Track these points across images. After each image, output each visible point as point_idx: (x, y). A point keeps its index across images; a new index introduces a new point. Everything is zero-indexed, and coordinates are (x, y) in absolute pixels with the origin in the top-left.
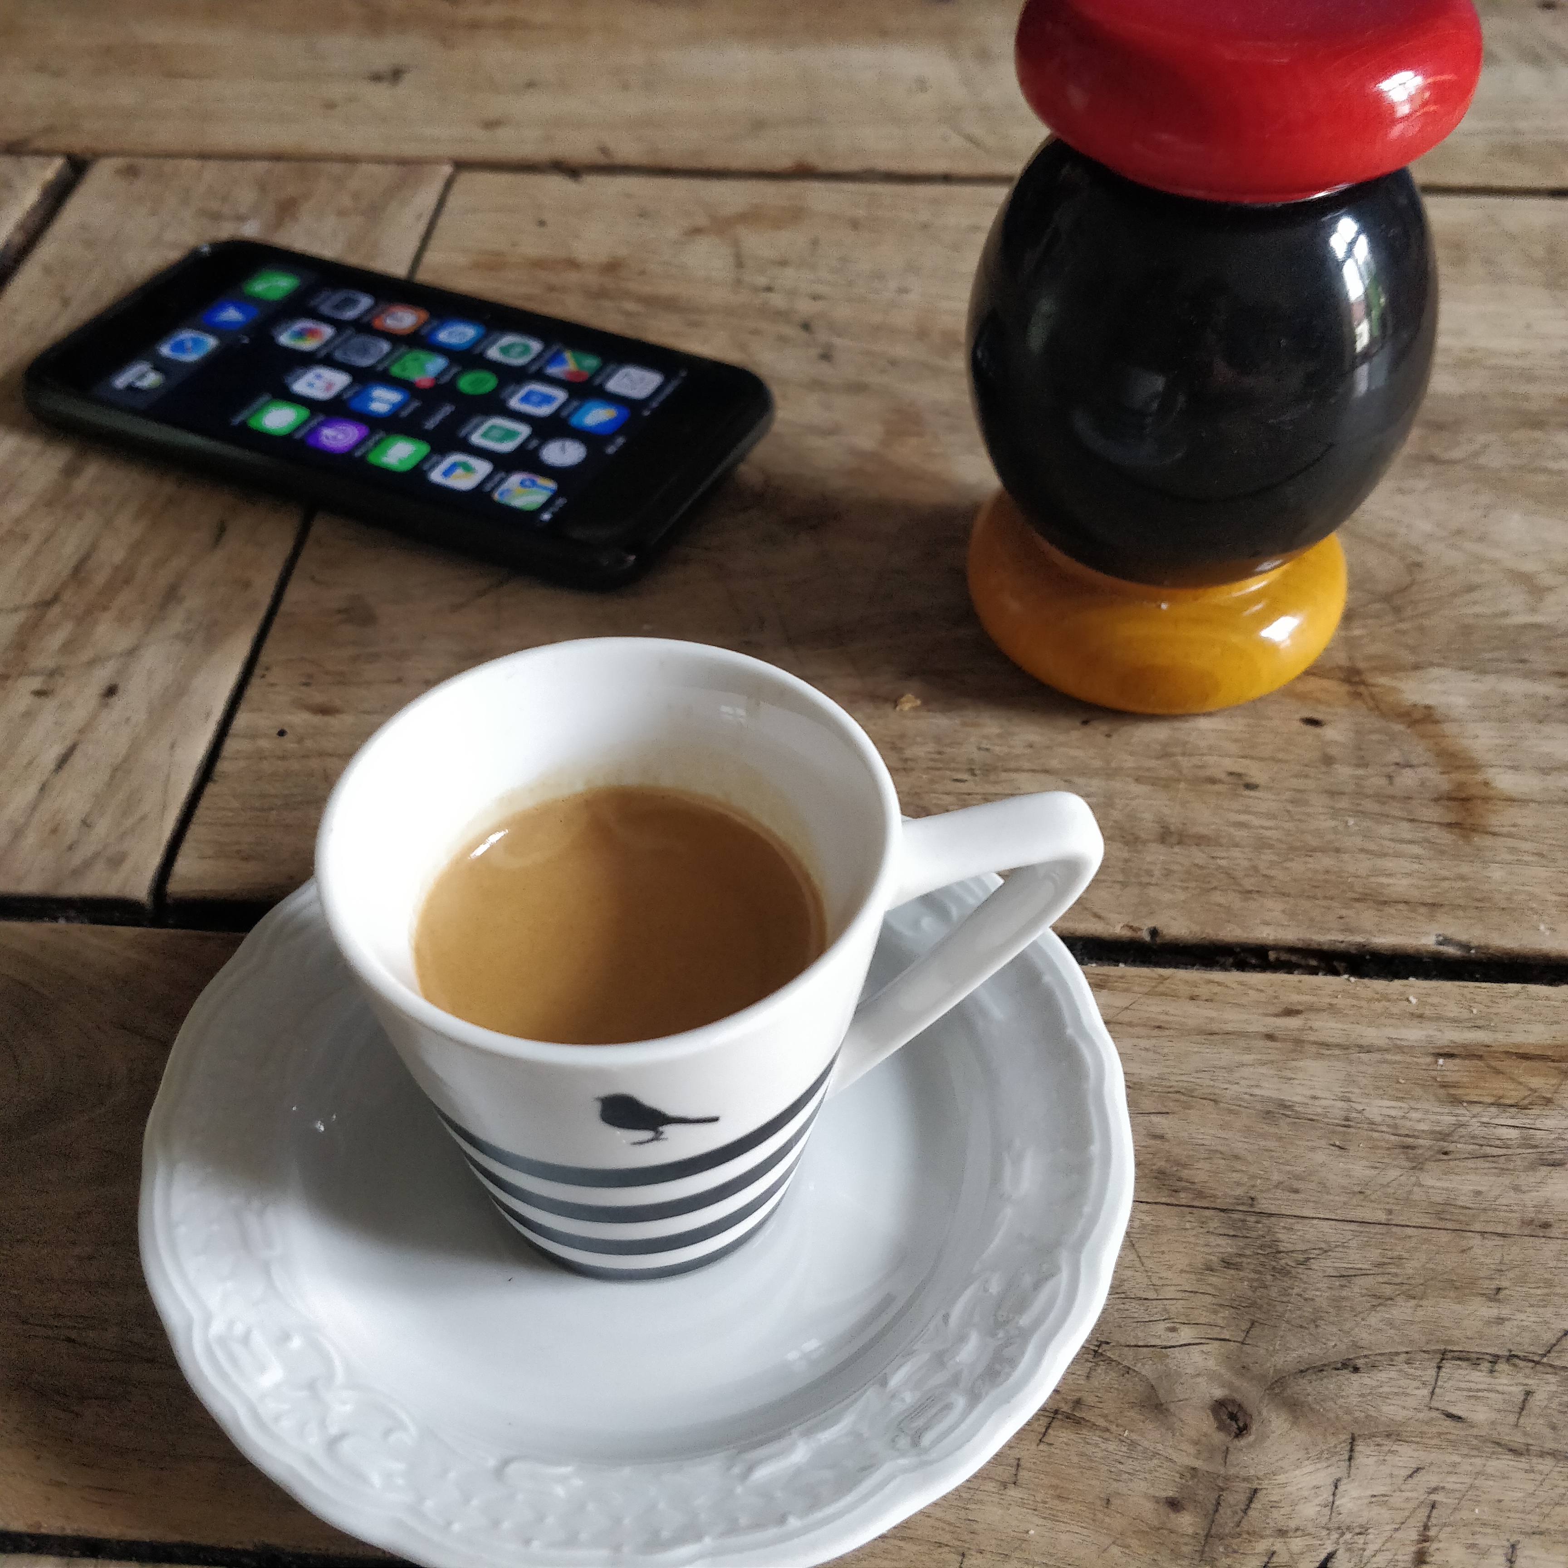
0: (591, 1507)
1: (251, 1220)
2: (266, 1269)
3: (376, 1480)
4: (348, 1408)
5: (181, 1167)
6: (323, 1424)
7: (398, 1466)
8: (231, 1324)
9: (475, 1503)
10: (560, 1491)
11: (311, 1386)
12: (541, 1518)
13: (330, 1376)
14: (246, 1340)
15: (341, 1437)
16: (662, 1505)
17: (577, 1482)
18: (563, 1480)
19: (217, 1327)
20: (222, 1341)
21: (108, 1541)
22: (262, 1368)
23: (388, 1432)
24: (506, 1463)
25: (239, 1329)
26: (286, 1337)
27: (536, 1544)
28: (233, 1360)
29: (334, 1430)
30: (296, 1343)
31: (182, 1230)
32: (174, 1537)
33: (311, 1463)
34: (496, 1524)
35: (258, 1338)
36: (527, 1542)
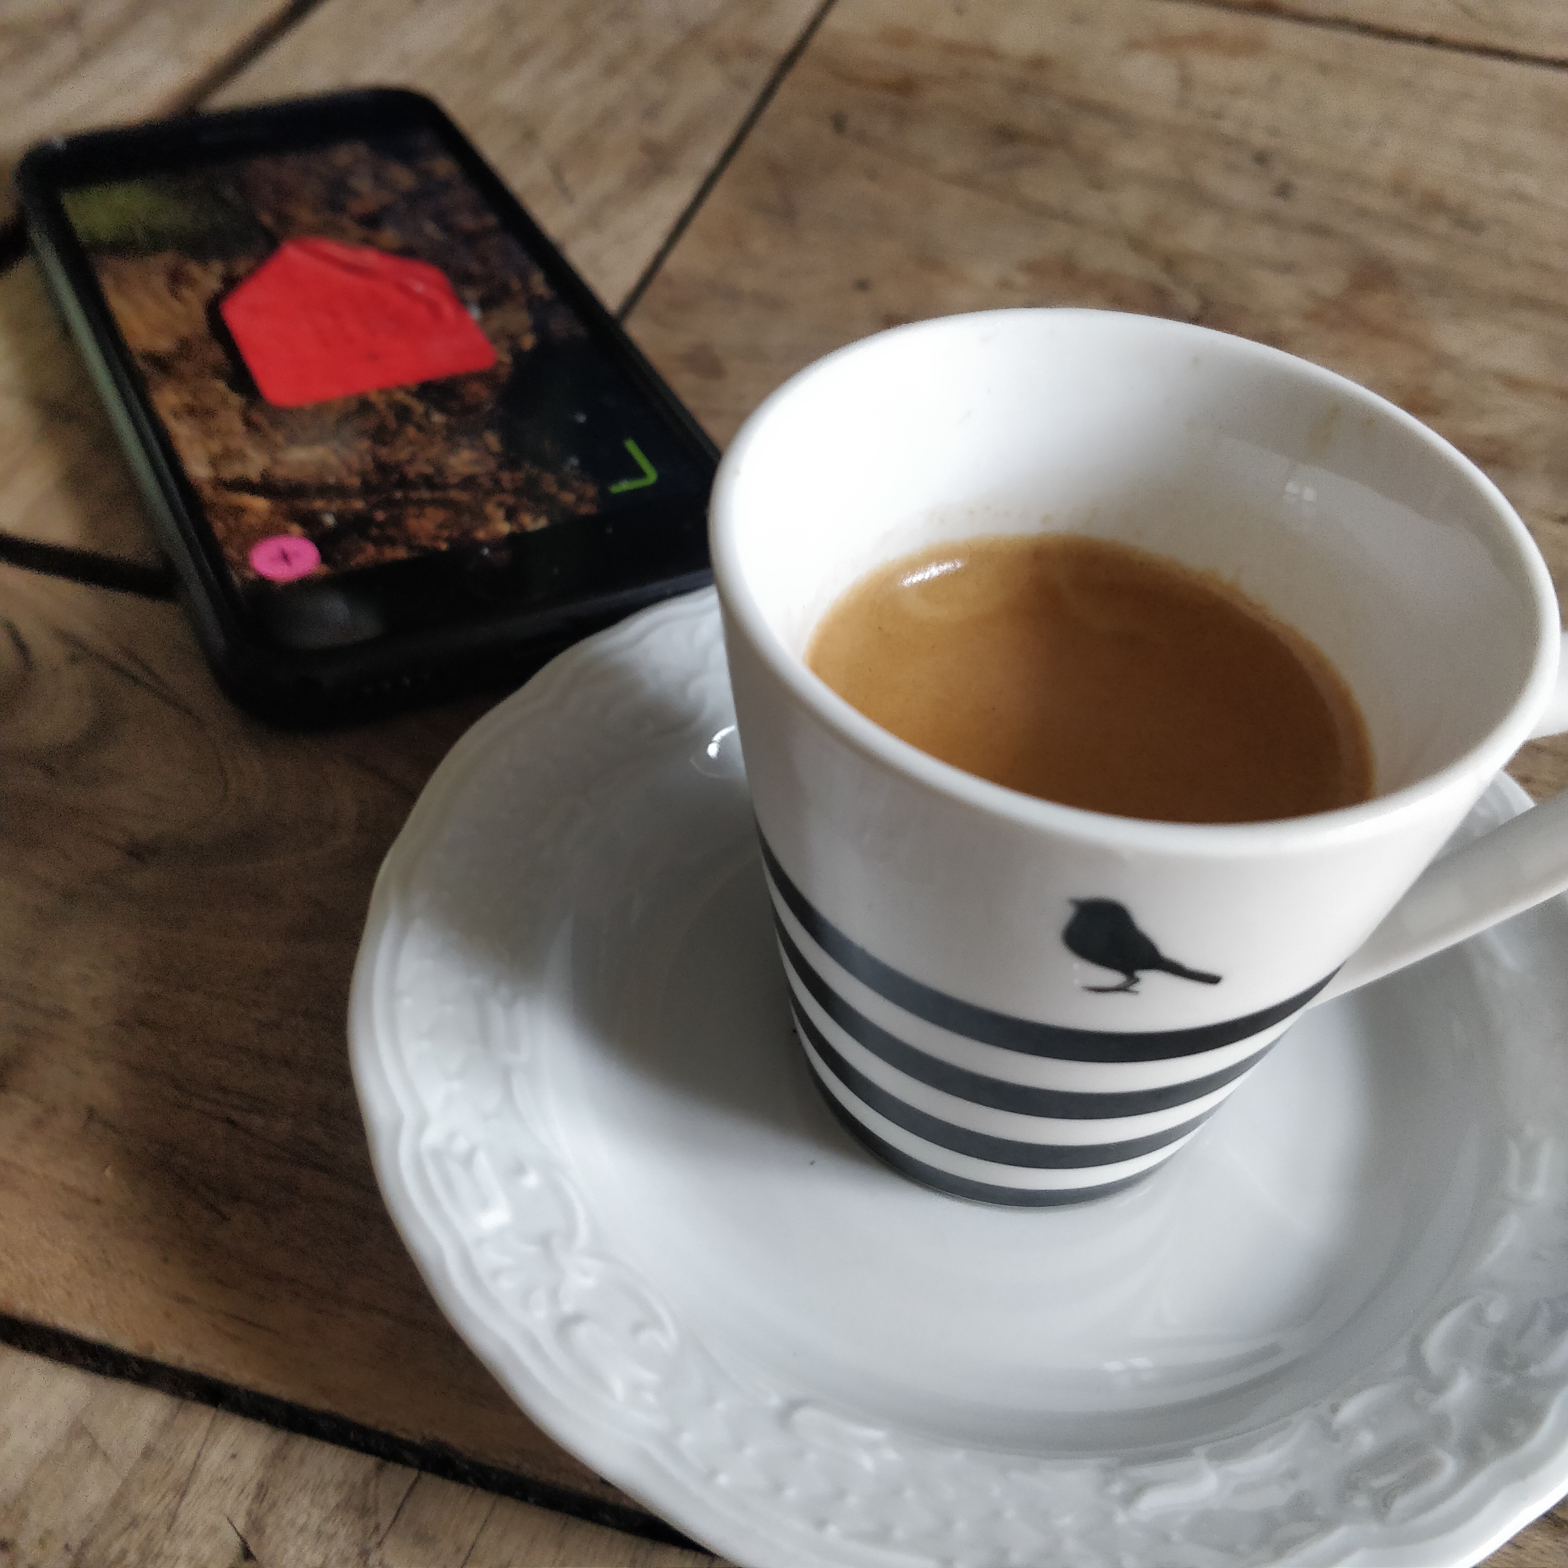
0: (910, 1494)
1: (496, 1011)
2: (506, 1075)
3: (618, 1387)
4: (589, 1282)
5: (418, 924)
6: (554, 1295)
7: (649, 1377)
8: (452, 1136)
9: (750, 1451)
10: (867, 1462)
11: (545, 1241)
12: (840, 1494)
13: (570, 1234)
14: (468, 1160)
15: (576, 1319)
16: (1010, 1514)
17: (891, 1455)
18: (872, 1447)
19: (433, 1137)
20: (438, 1155)
21: (235, 1388)
22: (484, 1203)
23: (637, 1328)
24: (793, 1405)
25: (461, 1145)
26: (519, 1169)
27: (832, 1531)
28: (448, 1183)
29: (568, 1307)
30: (531, 1180)
31: (407, 1002)
32: (322, 1404)
33: (535, 1346)
34: (778, 1488)
35: (482, 1160)
36: (821, 1524)
